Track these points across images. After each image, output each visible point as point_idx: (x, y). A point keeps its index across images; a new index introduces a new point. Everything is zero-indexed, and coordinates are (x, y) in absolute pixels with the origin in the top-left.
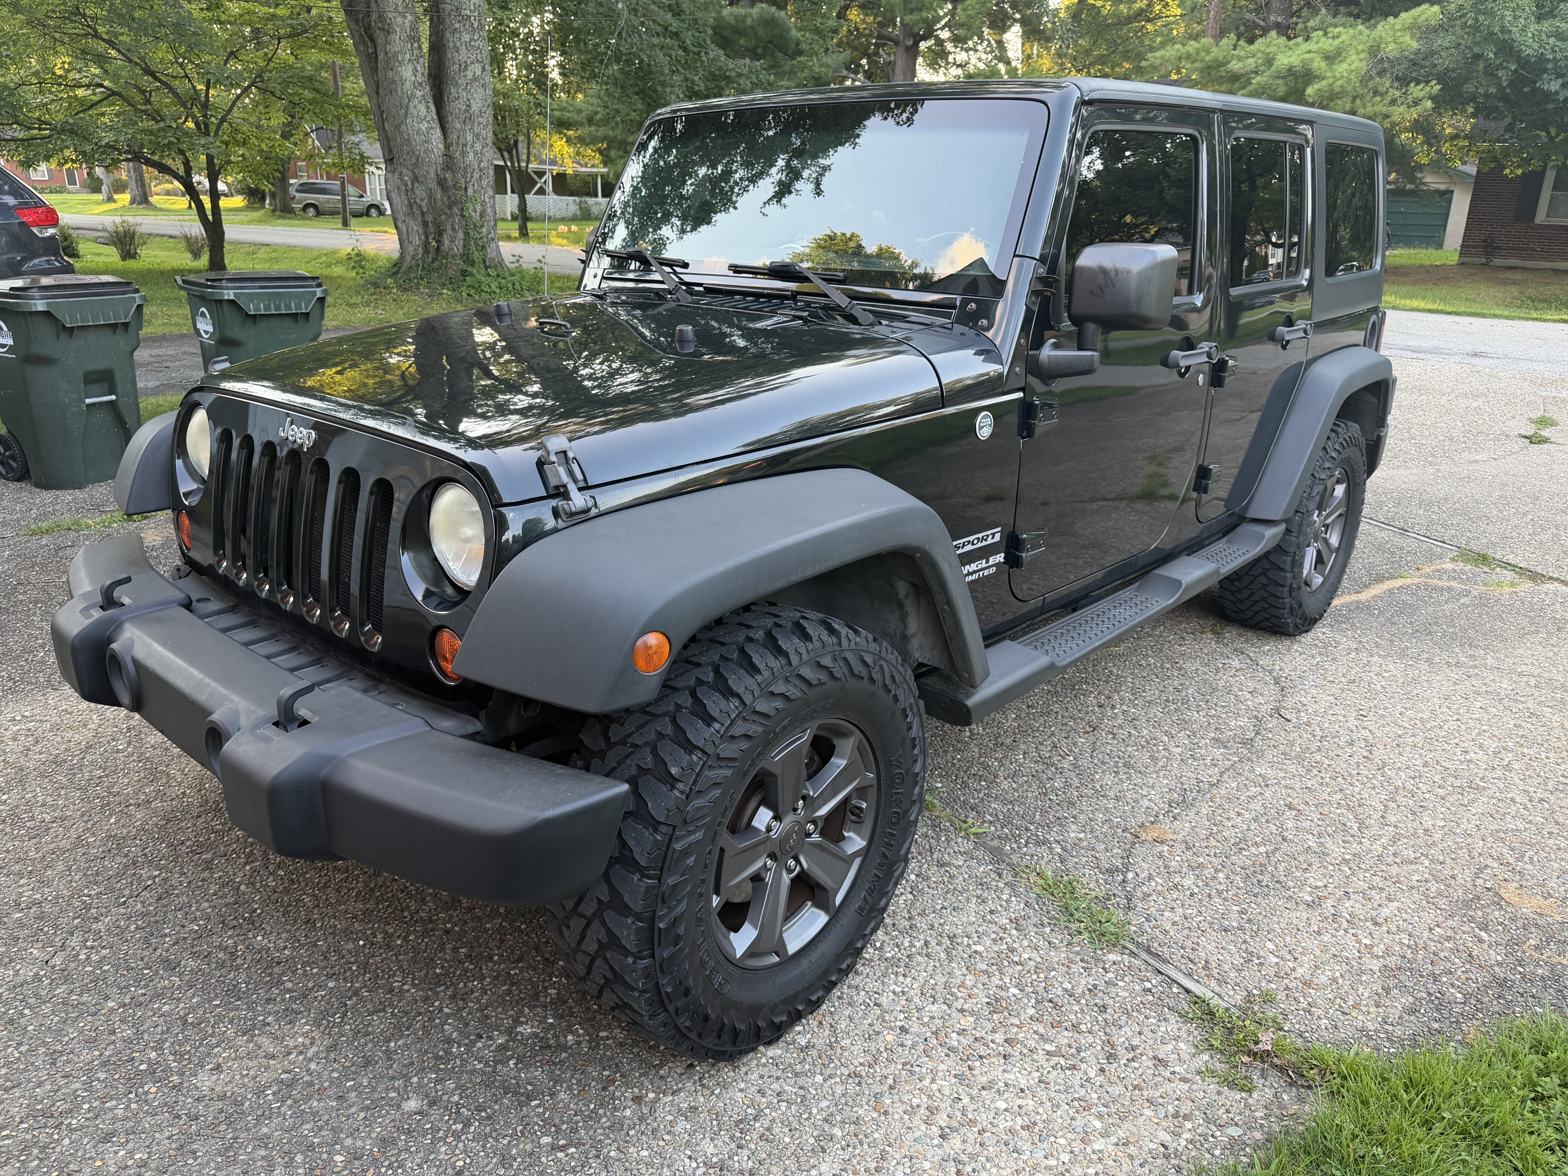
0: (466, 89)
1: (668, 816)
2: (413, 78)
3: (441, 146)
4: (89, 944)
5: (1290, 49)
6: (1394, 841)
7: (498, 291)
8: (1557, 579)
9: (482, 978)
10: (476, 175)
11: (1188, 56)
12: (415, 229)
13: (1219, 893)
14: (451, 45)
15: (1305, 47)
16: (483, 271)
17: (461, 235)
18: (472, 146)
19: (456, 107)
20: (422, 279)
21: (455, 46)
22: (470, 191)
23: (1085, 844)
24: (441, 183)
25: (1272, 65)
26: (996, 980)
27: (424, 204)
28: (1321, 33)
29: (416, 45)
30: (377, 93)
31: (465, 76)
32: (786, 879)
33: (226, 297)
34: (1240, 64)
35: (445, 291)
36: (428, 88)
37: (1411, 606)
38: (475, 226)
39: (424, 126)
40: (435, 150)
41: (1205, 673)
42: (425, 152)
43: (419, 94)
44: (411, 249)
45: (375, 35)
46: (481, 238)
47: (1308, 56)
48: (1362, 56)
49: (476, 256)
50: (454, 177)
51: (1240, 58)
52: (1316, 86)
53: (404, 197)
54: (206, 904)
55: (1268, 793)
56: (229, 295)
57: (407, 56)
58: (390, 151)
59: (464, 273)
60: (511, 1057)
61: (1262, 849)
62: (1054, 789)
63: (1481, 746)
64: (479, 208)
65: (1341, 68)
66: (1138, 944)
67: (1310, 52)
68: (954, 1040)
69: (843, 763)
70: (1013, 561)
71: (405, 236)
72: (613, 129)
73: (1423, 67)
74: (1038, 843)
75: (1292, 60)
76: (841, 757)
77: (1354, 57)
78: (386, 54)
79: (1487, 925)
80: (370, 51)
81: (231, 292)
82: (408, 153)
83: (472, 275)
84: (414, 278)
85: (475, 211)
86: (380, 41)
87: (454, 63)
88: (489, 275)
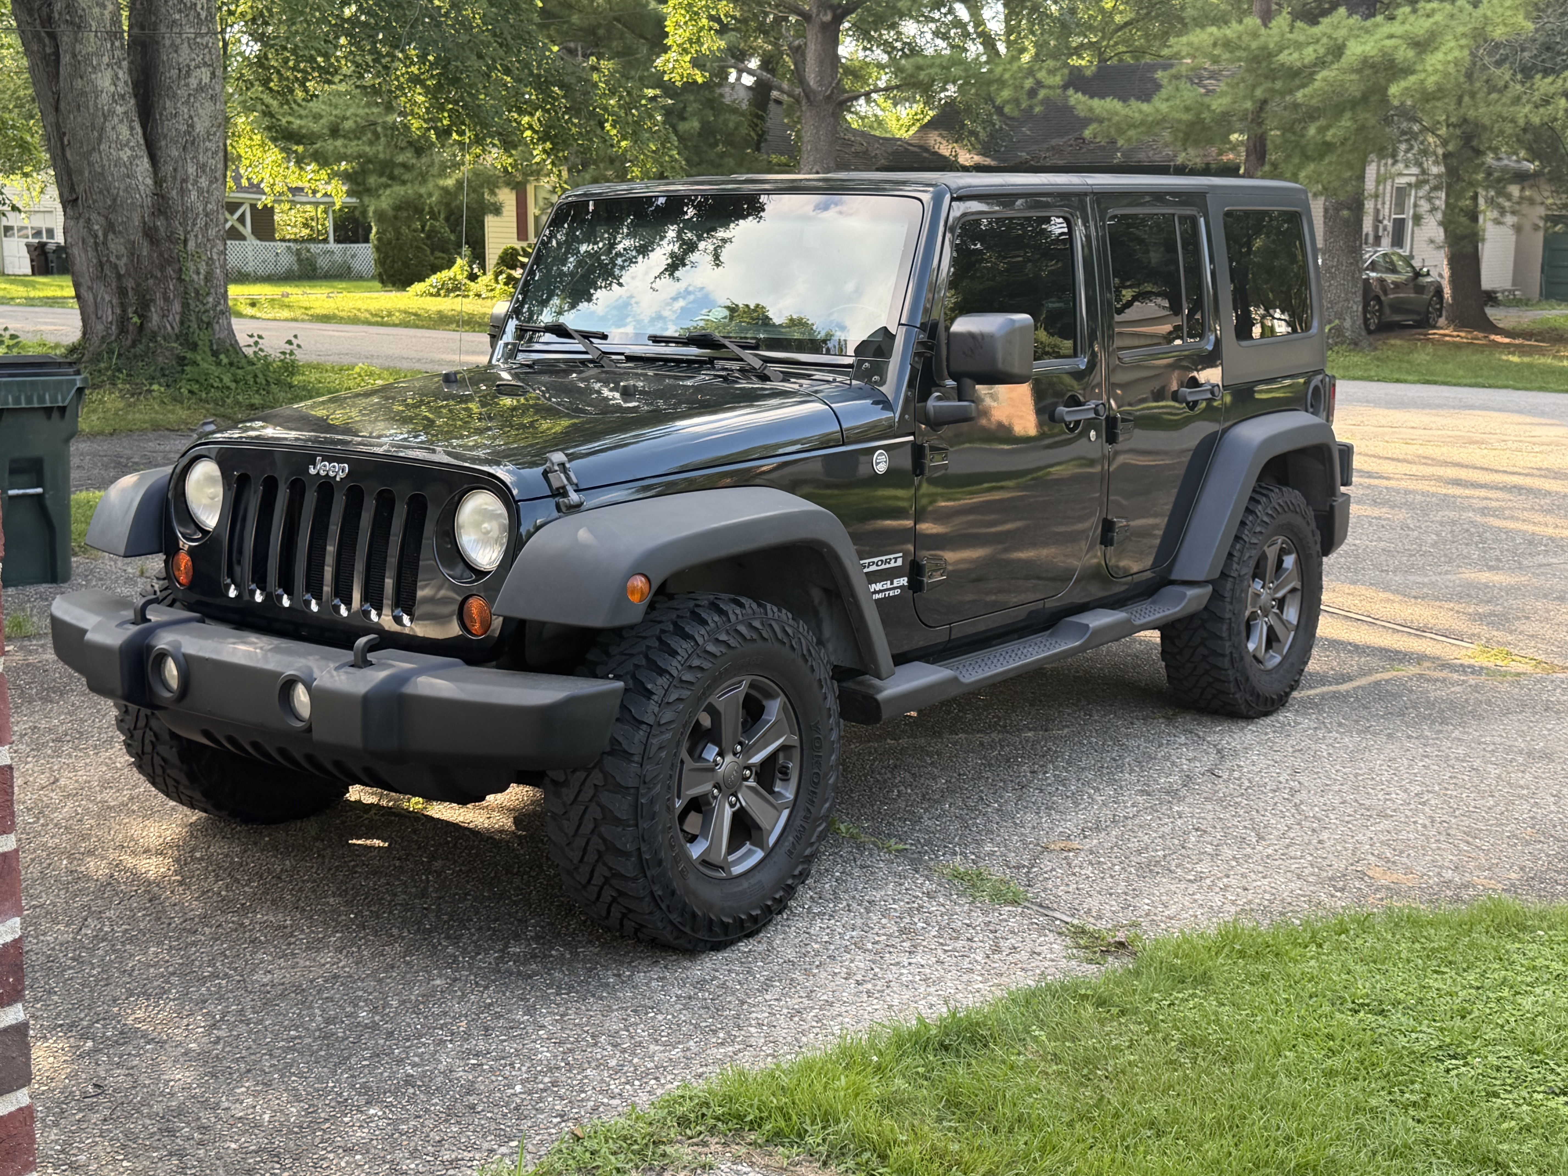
0: (187, 102)
1: (647, 718)
2: (112, 89)
3: (149, 181)
5: (1367, 31)
7: (233, 385)
9: (468, 929)
10: (201, 222)
12: (107, 298)
13: (1113, 876)
14: (168, 42)
15: (1386, 29)
16: (211, 359)
17: (177, 307)
18: (196, 182)
19: (172, 128)
20: (120, 370)
21: (173, 44)
22: (191, 245)
23: (998, 853)
24: (150, 234)
25: (1342, 54)
26: (906, 920)
27: (122, 263)
28: (1408, 9)
29: (117, 44)
30: (57, 109)
31: (187, 85)
34: (1296, 55)
35: (155, 387)
36: (133, 101)
37: (1393, 695)
38: (197, 292)
39: (125, 155)
40: (142, 188)
41: (1146, 748)
42: (126, 190)
43: (119, 110)
44: (100, 327)
45: (59, 31)
46: (206, 311)
47: (1389, 42)
48: (1463, 42)
49: (202, 337)
50: (169, 225)
51: (1297, 46)
52: (1403, 84)
53: (91, 254)
58: (72, 189)
59: (182, 361)
60: (509, 961)
61: (1161, 853)
62: (975, 824)
64: (203, 268)
65: (1435, 60)
66: (1032, 903)
67: (1391, 36)
69: (772, 719)
70: (915, 585)
71: (91, 309)
72: (371, 143)
74: (954, 854)
75: (1368, 48)
76: (770, 716)
78: (74, 56)
79: (1344, 889)
80: (48, 50)
82: (101, 192)
83: (195, 363)
84: (107, 369)
85: (198, 273)
86: (65, 38)
87: (171, 67)
88: (219, 363)
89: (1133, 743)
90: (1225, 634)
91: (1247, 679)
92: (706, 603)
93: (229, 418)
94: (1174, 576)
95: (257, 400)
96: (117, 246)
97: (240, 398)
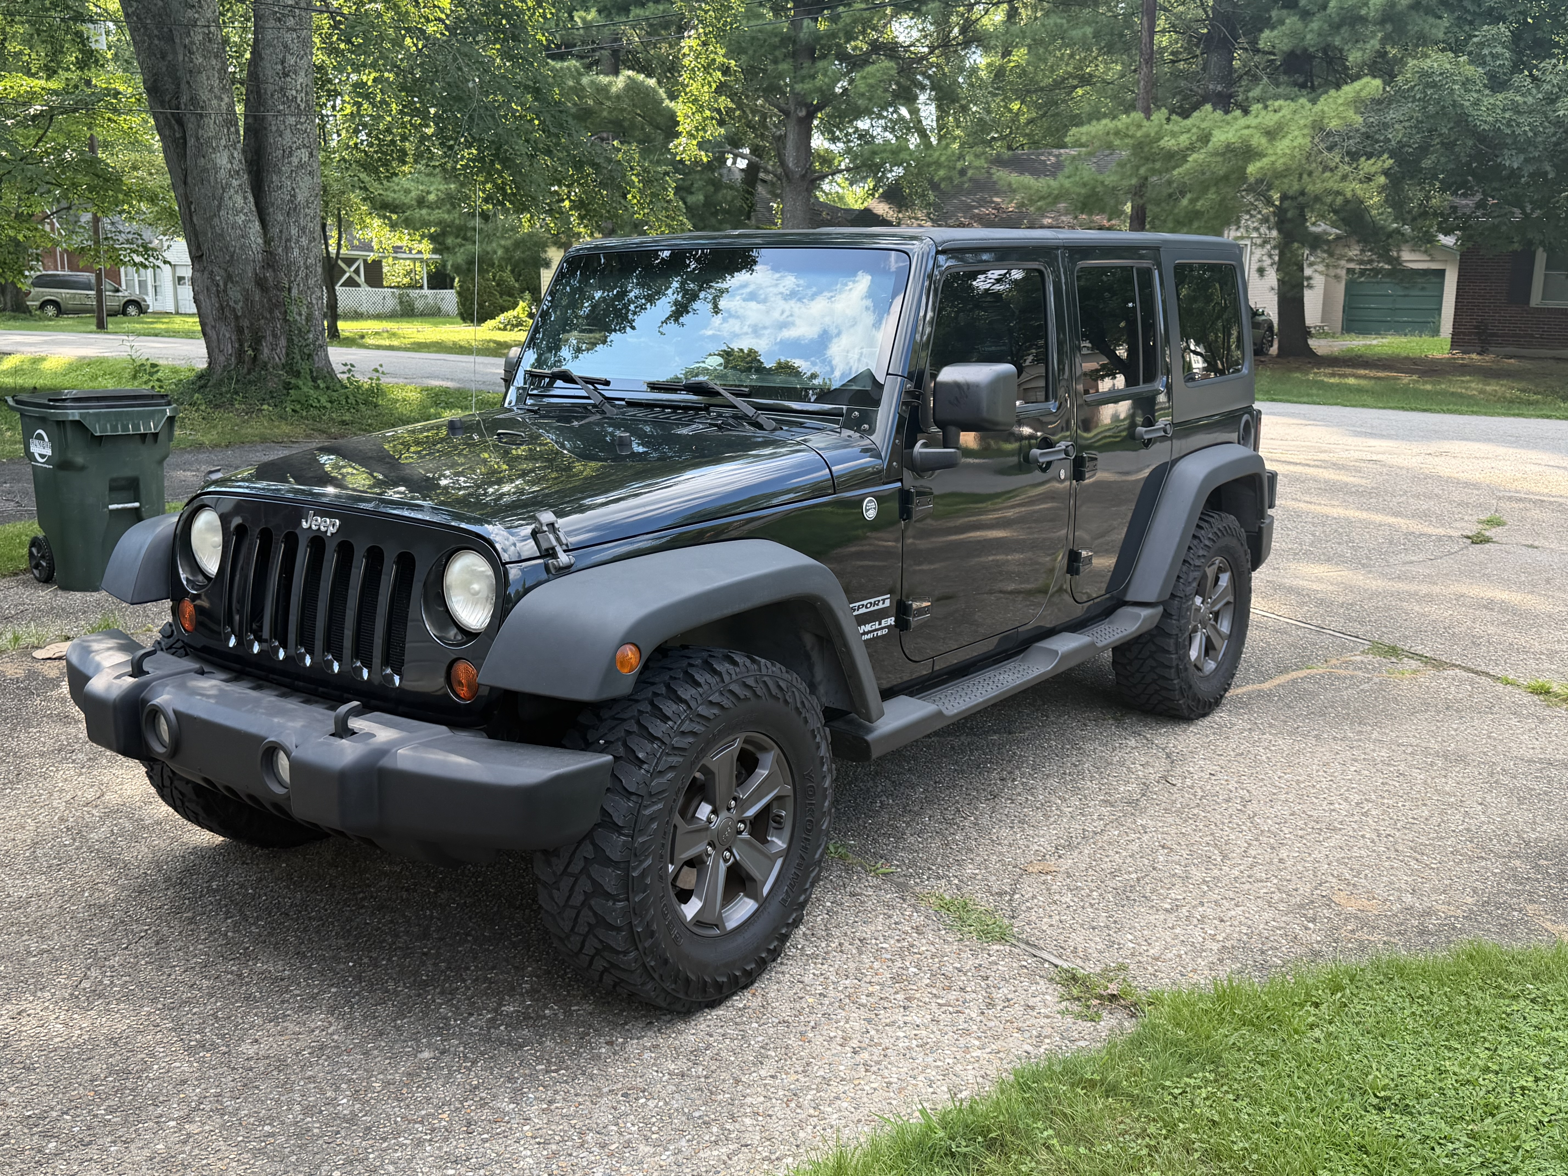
0: (290, 177)
1: (638, 789)
2: (229, 166)
3: (260, 241)
4: (108, 974)
5: (1228, 123)
6: (1251, 867)
7: (329, 405)
8: (1457, 666)
9: (464, 981)
10: (302, 274)
12: (228, 335)
13: (1092, 905)
14: (274, 128)
15: (1243, 122)
16: (310, 383)
17: (283, 342)
18: (298, 241)
19: (278, 197)
20: (237, 393)
21: (278, 130)
22: (295, 292)
23: (979, 877)
24: (261, 283)
25: (1208, 141)
26: (899, 964)
27: (238, 307)
28: (1260, 106)
30: (185, 183)
31: (290, 163)
32: (723, 867)
33: (71, 418)
34: (1173, 141)
35: (265, 407)
36: (246, 176)
37: (1310, 693)
38: (300, 330)
39: (240, 219)
40: (254, 246)
41: (1102, 751)
42: (241, 248)
43: (235, 183)
44: (222, 358)
45: (185, 119)
46: (307, 345)
47: (1246, 132)
48: (1306, 131)
49: (304, 366)
50: (276, 276)
51: (1173, 134)
52: (1258, 164)
53: (214, 300)
54: (201, 946)
55: (1145, 838)
56: (73, 415)
57: (223, 142)
58: (199, 247)
59: (288, 386)
60: (501, 1025)
61: (1134, 876)
62: (955, 841)
63: (1346, 800)
64: (304, 311)
65: (1283, 145)
66: (1018, 940)
67: (1248, 127)
68: (863, 1000)
69: (766, 773)
70: (902, 624)
72: (449, 212)
73: (1377, 141)
74: (938, 878)
75: (1230, 135)
76: (764, 768)
77: (1296, 133)
78: (198, 139)
79: (1315, 919)
80: (177, 135)
81: (77, 412)
82: (221, 250)
83: (297, 387)
84: (227, 393)
85: (300, 315)
86: (190, 125)
87: (277, 148)
88: (317, 387)
89: (1089, 747)
90: (1172, 648)
91: (1190, 687)
92: (698, 662)
93: (324, 432)
94: (1129, 598)
95: (347, 417)
96: (234, 293)
97: (334, 415)
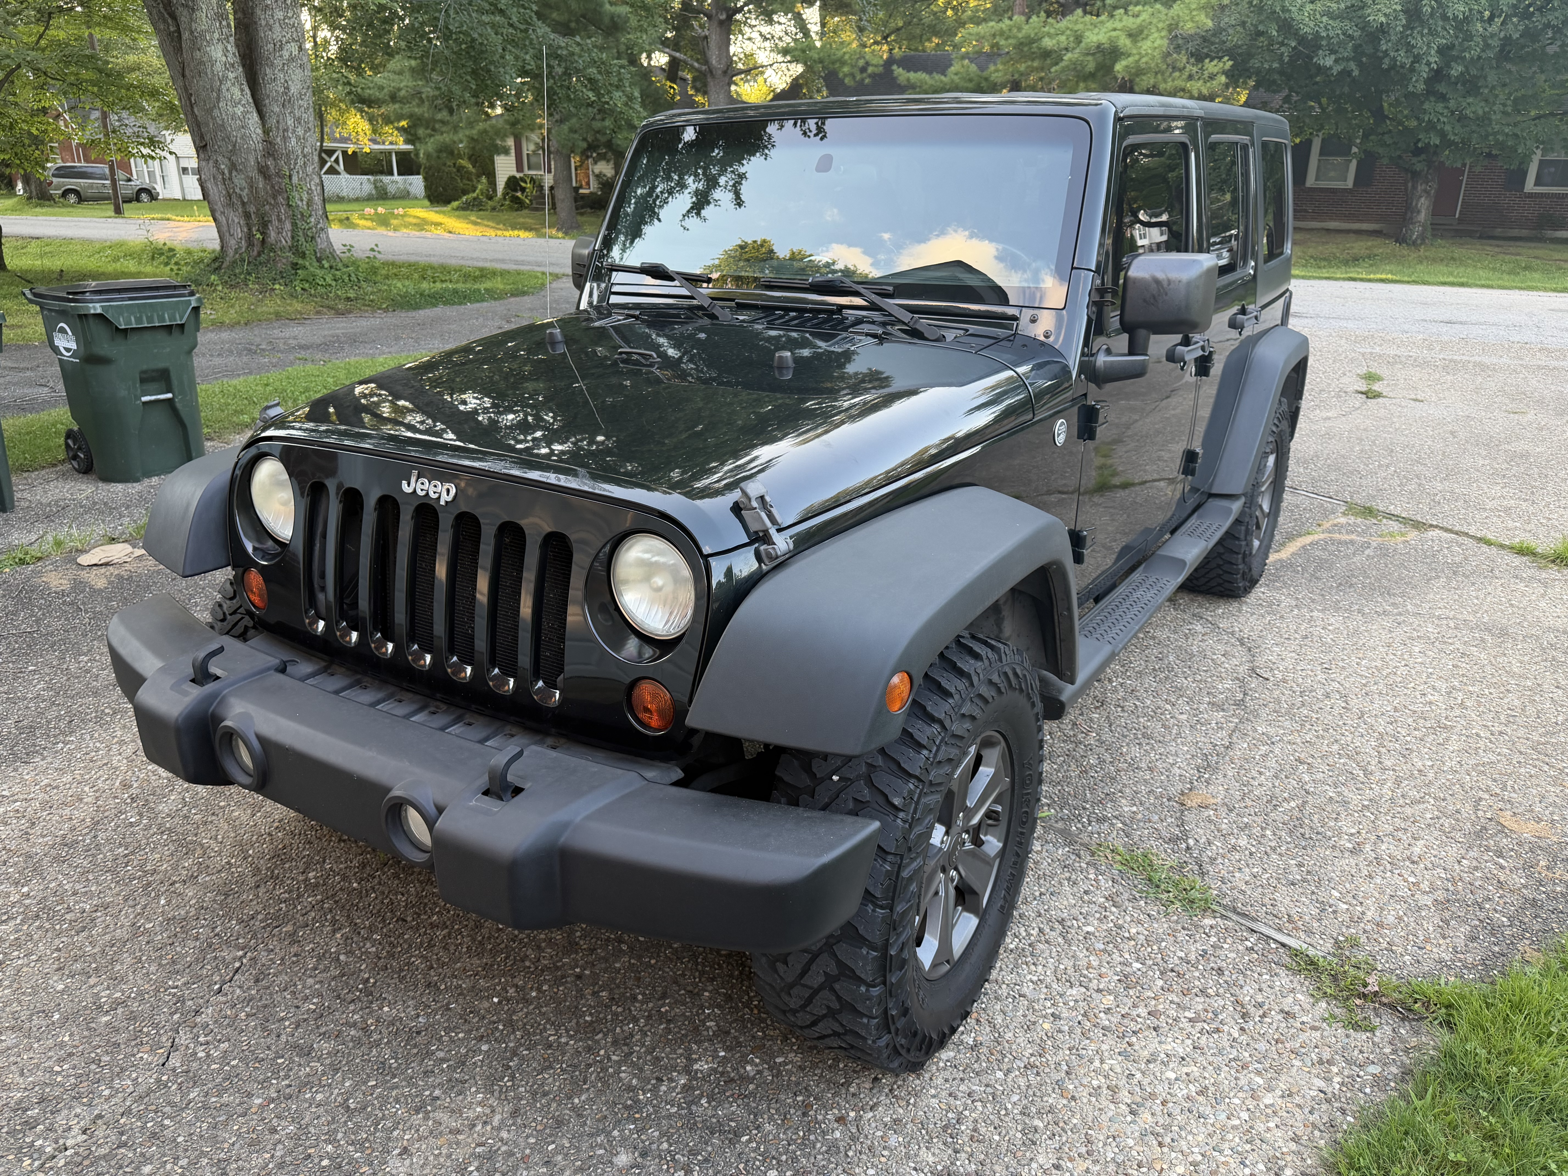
0: (282, 70)
2: (224, 59)
3: (259, 131)
5: (1096, 26)
6: (1398, 783)
7: (334, 283)
10: (300, 162)
11: (1002, 33)
12: (236, 220)
14: (263, 23)
15: (1110, 25)
16: (316, 264)
17: (288, 226)
18: (294, 131)
19: (273, 89)
20: (250, 274)
21: (267, 24)
22: (295, 179)
24: (263, 171)
25: (1081, 42)
26: (1116, 957)
27: (245, 193)
28: (1122, 11)
29: (224, 23)
30: (183, 76)
31: (281, 56)
32: (951, 888)
33: (92, 312)
34: (1051, 42)
35: (277, 286)
36: (241, 69)
37: (1326, 561)
38: (302, 215)
39: (239, 110)
40: (254, 136)
42: (242, 138)
43: (231, 75)
44: (233, 242)
45: (178, 13)
46: (310, 229)
47: (1114, 34)
49: (308, 248)
50: (277, 164)
51: (1049, 35)
53: (221, 187)
55: (1277, 751)
56: (95, 308)
57: (216, 35)
58: (202, 137)
59: (295, 266)
61: (1293, 804)
62: (1092, 767)
64: (305, 197)
65: (1146, 46)
66: (1225, 907)
68: (1104, 1019)
69: (991, 771)
71: (225, 229)
74: (1101, 820)
75: (1100, 37)
76: (988, 766)
77: (1156, 35)
78: (192, 33)
80: (172, 29)
81: (98, 305)
82: (223, 140)
83: (304, 268)
84: (240, 274)
85: (302, 200)
86: (183, 19)
87: (268, 42)
88: (322, 267)
91: (1247, 566)
93: (332, 309)
94: (1214, 491)
95: (352, 295)
96: (239, 181)
97: (339, 293)
